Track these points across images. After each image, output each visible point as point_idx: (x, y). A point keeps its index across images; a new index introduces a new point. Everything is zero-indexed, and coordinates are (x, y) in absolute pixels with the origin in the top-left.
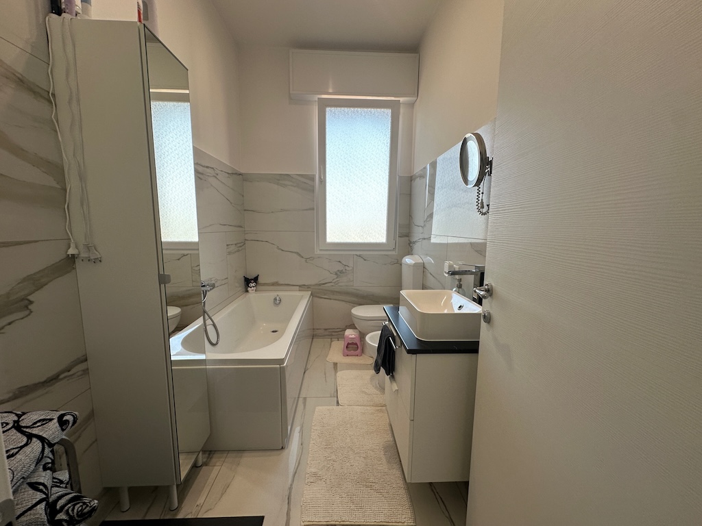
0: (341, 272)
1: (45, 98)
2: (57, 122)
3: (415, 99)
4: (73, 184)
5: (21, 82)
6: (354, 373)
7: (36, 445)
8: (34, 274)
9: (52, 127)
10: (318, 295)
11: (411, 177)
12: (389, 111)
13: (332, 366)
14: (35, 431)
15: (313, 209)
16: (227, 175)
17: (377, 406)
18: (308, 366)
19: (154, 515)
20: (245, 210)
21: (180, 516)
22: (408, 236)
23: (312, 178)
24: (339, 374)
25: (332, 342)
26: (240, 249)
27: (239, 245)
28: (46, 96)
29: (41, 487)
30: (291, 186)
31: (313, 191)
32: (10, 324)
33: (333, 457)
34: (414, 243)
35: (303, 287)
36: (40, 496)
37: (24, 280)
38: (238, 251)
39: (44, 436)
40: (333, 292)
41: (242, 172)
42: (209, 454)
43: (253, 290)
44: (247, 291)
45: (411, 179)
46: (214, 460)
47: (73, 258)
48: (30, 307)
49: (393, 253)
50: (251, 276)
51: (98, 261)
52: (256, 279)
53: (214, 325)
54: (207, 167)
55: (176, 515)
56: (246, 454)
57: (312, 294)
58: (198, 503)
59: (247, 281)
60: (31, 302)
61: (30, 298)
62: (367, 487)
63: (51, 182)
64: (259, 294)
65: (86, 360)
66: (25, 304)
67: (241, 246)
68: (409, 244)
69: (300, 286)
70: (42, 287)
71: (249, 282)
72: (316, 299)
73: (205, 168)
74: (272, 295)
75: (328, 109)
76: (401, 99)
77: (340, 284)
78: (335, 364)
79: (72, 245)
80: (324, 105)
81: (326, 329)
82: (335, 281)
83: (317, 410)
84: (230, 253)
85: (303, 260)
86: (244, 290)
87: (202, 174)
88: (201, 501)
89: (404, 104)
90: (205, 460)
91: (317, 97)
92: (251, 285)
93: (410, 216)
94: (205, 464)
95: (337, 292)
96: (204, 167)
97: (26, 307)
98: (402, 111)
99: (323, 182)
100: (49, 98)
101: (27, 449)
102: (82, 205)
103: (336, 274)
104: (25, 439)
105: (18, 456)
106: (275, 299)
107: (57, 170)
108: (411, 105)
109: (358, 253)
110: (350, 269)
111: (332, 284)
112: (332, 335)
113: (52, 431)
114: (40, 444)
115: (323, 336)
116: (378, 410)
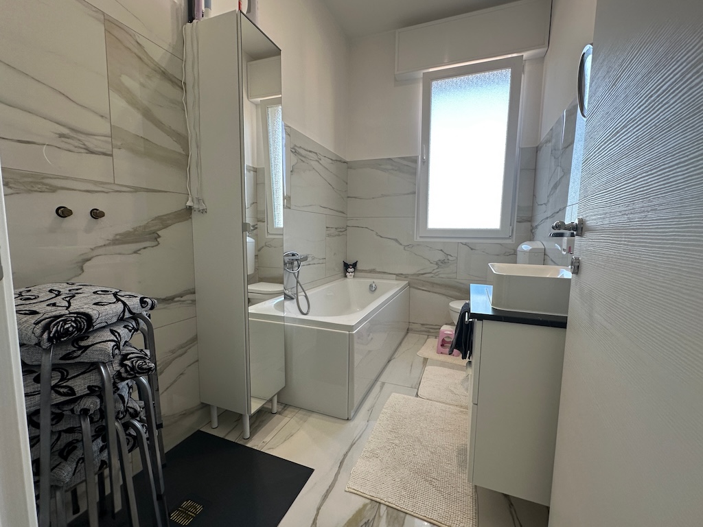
0: (443, 262)
1: (179, 86)
2: (186, 104)
3: (544, 50)
4: (193, 151)
5: (164, 75)
6: (446, 371)
7: (120, 306)
8: (164, 215)
9: (182, 107)
10: (416, 286)
11: (537, 147)
12: (507, 73)
13: (422, 360)
14: (123, 299)
15: (415, 193)
16: (331, 161)
17: (461, 407)
18: (396, 356)
19: (231, 438)
20: (348, 197)
21: (249, 445)
22: (529, 221)
23: (415, 160)
24: (428, 368)
25: (428, 338)
26: (341, 233)
27: (339, 230)
28: (180, 84)
29: (116, 334)
30: (393, 169)
31: (415, 174)
32: (145, 248)
33: (397, 442)
34: (536, 227)
35: (399, 276)
36: (113, 338)
37: (156, 218)
38: (339, 235)
39: (127, 303)
40: (433, 284)
41: (347, 160)
42: (285, 407)
43: (351, 276)
44: (346, 276)
45: (537, 150)
46: (286, 412)
47: (190, 209)
48: (158, 240)
49: (509, 241)
50: (350, 262)
51: (204, 211)
52: (354, 265)
53: (306, 297)
54: (310, 151)
55: (247, 443)
56: (315, 415)
57: (409, 284)
58: (265, 440)
59: (346, 266)
60: (159, 236)
61: (159, 233)
62: (426, 480)
63: (177, 148)
64: (356, 280)
65: (194, 293)
66: (155, 237)
67: (342, 231)
68: (531, 230)
69: (397, 275)
70: (167, 227)
71: (349, 267)
72: (412, 290)
73: (308, 153)
74: (370, 281)
75: (434, 83)
76: (526, 55)
77: (441, 276)
78: (425, 360)
79: (190, 199)
80: (429, 79)
81: (423, 325)
82: (435, 271)
83: (392, 395)
84: (329, 235)
85: (402, 247)
86: (343, 274)
87: (305, 157)
88: (267, 439)
89: (531, 59)
90: (280, 410)
91: (421, 74)
92: (350, 270)
93: (534, 195)
94: (279, 413)
95: (437, 284)
96: (307, 151)
97: (156, 239)
98: (527, 68)
99: (426, 163)
100: (181, 85)
101: (113, 306)
102: (197, 166)
103: (437, 264)
104: (115, 300)
105: (106, 307)
106: (371, 286)
107: (183, 140)
108: (541, 59)
109: (464, 241)
110: (455, 258)
111: (431, 275)
112: (429, 332)
113: (134, 303)
114: (123, 306)
115: (420, 332)
116: (462, 412)
